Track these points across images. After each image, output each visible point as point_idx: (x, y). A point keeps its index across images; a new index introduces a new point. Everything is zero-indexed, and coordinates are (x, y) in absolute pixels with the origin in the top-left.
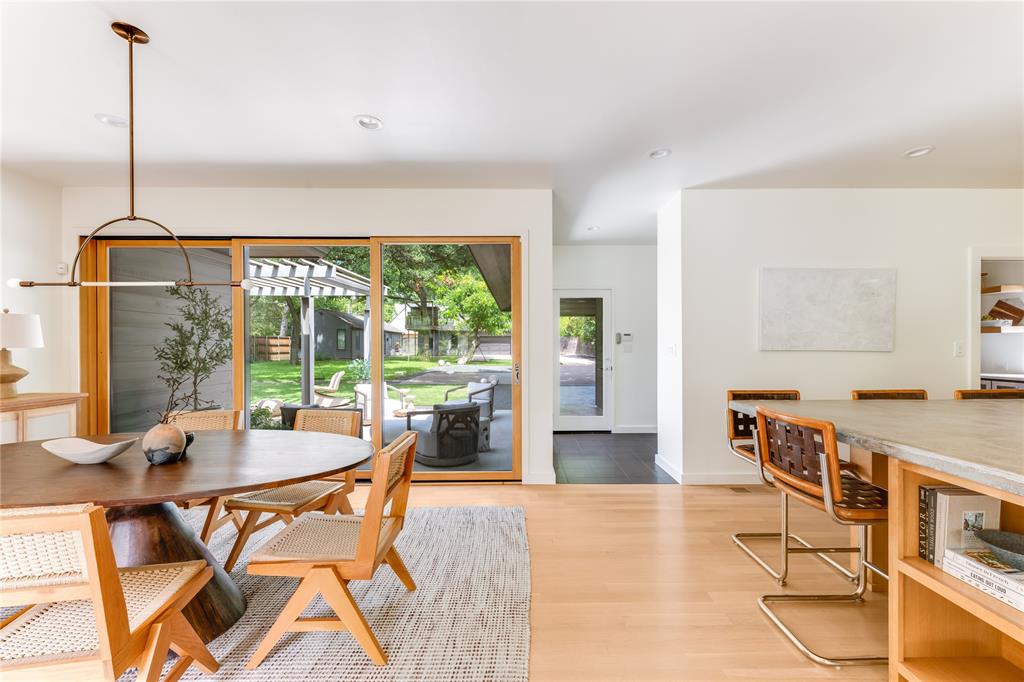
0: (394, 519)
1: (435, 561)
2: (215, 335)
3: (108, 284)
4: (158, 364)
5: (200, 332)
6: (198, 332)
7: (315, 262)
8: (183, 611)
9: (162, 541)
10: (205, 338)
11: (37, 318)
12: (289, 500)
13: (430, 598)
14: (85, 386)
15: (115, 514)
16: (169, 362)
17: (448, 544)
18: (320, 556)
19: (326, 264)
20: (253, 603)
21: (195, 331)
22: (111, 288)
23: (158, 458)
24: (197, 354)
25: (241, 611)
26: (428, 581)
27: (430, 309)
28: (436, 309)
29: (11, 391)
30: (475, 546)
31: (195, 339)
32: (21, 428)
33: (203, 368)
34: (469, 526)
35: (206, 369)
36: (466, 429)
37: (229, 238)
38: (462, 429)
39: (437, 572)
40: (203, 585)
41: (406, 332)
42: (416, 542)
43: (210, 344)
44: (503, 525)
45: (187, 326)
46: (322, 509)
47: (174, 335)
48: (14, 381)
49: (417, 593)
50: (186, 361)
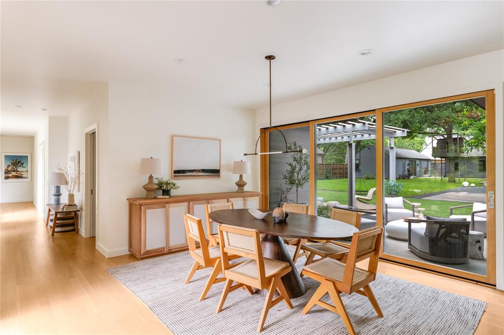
0: (369, 273)
1: (400, 309)
2: (305, 168)
3: (268, 153)
4: (284, 181)
5: (299, 166)
6: (298, 167)
7: (355, 122)
8: (281, 278)
9: (278, 253)
10: (301, 169)
11: (249, 162)
12: (325, 251)
13: (389, 324)
14: (262, 190)
15: (265, 239)
16: (287, 180)
17: (412, 304)
18: (329, 276)
19: (361, 122)
20: (308, 292)
21: (297, 166)
22: (269, 155)
23: (277, 220)
24: (298, 177)
25: (304, 293)
26: (392, 316)
27: (455, 139)
28: (461, 139)
29: (243, 190)
30: (431, 312)
31: (297, 169)
32: (245, 204)
33: (300, 184)
34: (433, 300)
35: (301, 185)
36: (459, 238)
37: (308, 121)
38: (455, 237)
39: (399, 315)
40: (288, 272)
41: (434, 159)
42: (392, 296)
43: (303, 173)
44: (461, 308)
45: (294, 163)
46: (339, 260)
47: (289, 168)
48: (243, 186)
49: (383, 319)
50: (293, 180)
